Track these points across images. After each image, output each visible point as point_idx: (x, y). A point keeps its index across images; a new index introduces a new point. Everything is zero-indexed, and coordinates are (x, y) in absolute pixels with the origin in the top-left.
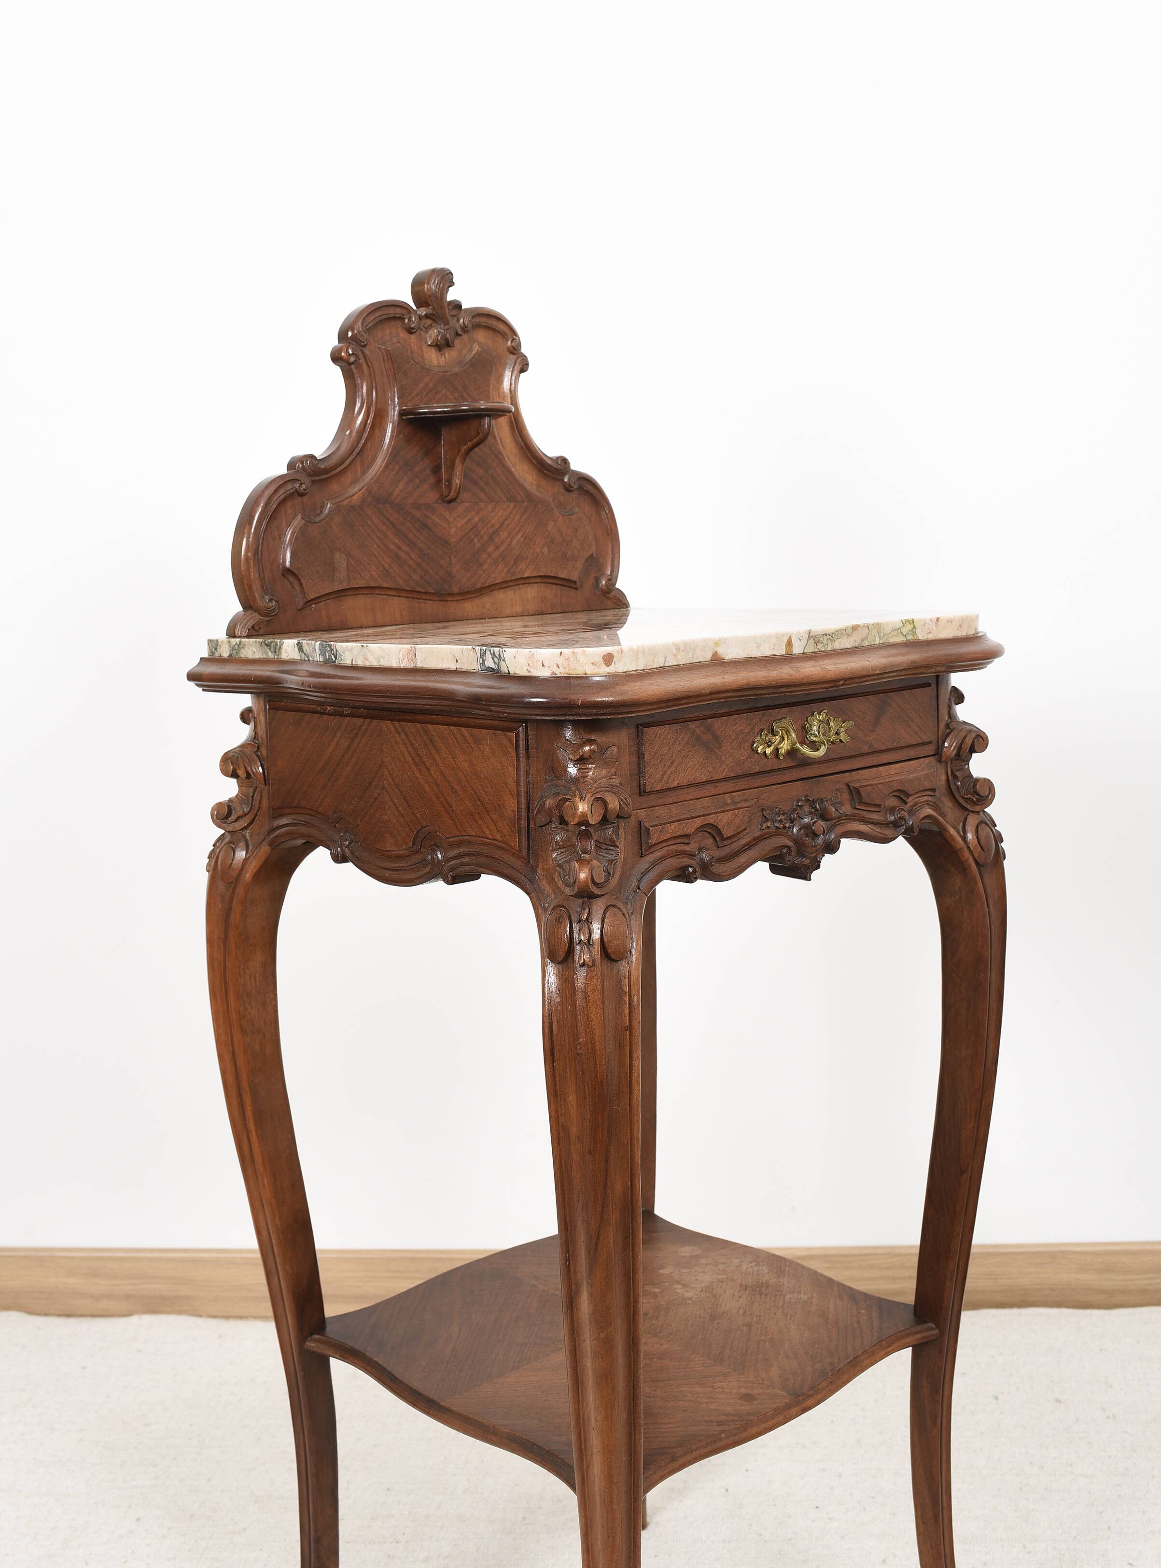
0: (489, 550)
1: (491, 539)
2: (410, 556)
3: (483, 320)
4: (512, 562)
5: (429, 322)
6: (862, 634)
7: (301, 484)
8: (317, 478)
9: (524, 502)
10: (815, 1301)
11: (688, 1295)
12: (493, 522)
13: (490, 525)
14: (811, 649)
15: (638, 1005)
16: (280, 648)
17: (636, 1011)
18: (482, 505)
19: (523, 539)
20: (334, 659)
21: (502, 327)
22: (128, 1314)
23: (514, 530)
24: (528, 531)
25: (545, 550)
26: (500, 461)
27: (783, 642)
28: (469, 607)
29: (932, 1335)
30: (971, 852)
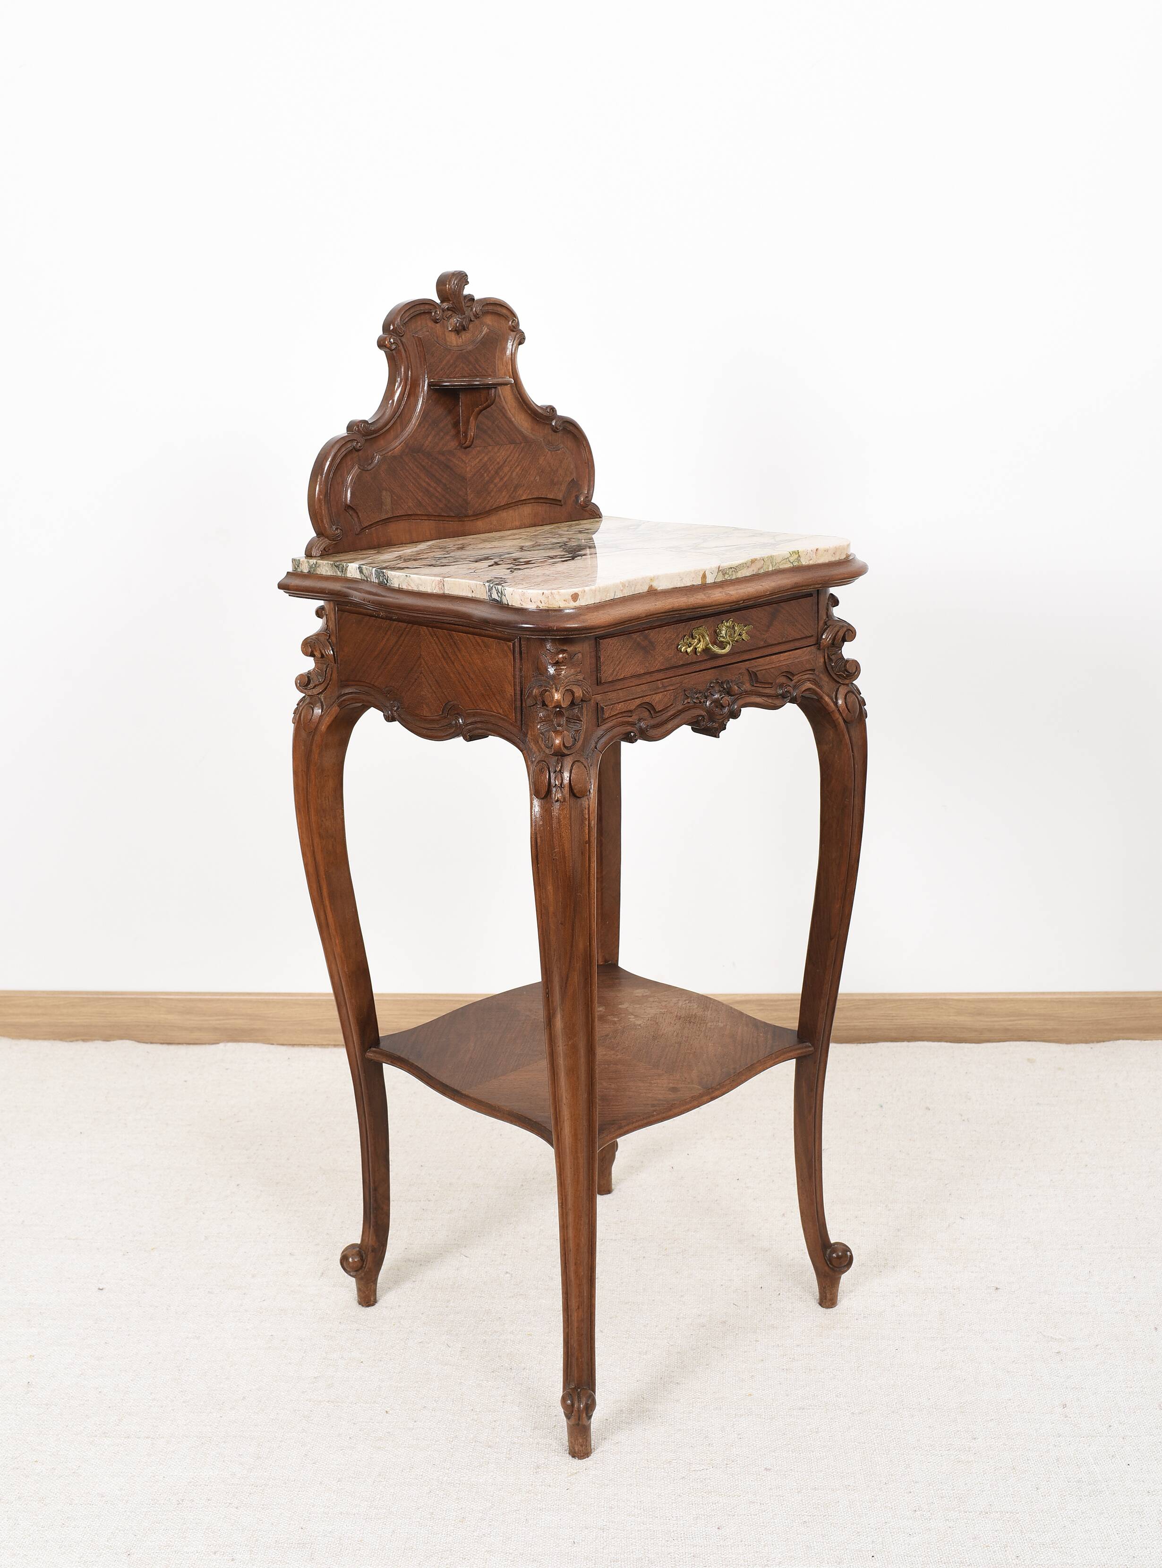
0: (495, 481)
1: (497, 473)
2: (436, 490)
3: (490, 308)
4: (512, 489)
5: (450, 313)
6: (758, 565)
7: (358, 443)
8: (369, 438)
9: (521, 443)
10: (728, 1027)
11: (638, 1022)
12: (498, 460)
13: (496, 462)
14: (720, 579)
15: (595, 827)
16: (346, 569)
17: (593, 830)
18: (490, 448)
19: (521, 470)
20: (386, 582)
21: (505, 311)
22: (216, 1042)
23: (515, 464)
24: (524, 465)
25: (538, 478)
26: (504, 415)
27: (699, 575)
28: (480, 524)
29: (810, 1051)
30: (840, 713)
